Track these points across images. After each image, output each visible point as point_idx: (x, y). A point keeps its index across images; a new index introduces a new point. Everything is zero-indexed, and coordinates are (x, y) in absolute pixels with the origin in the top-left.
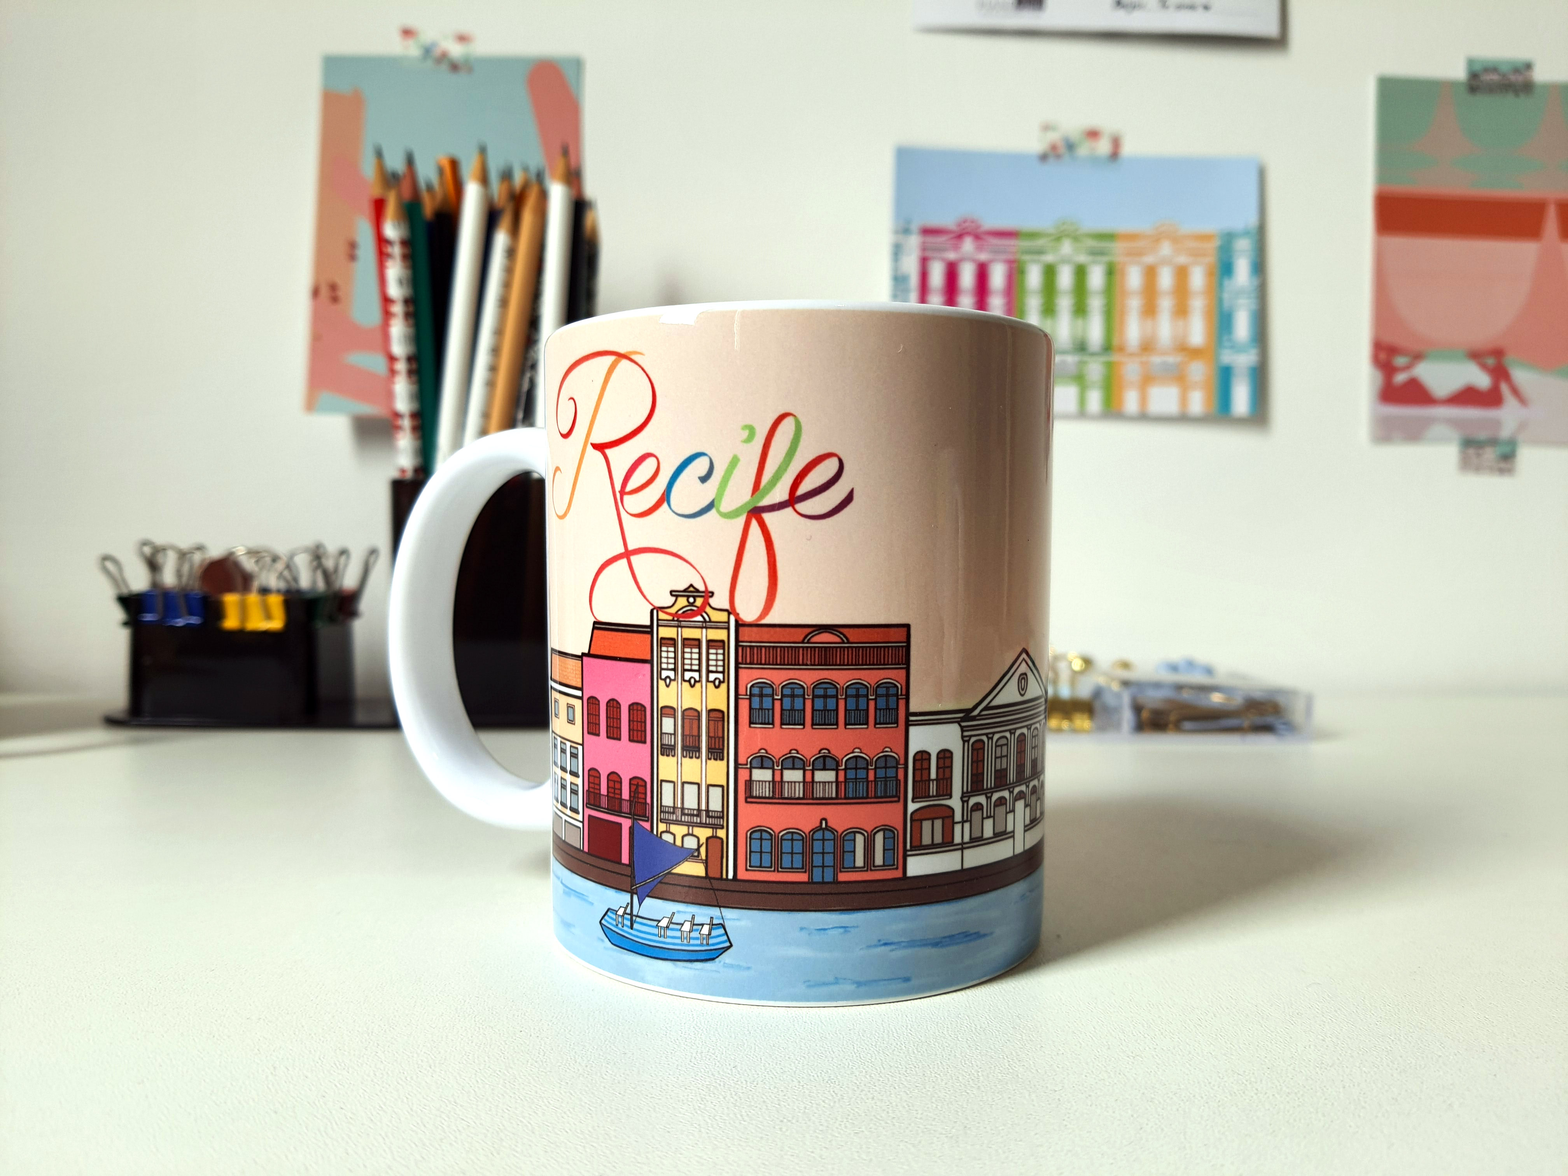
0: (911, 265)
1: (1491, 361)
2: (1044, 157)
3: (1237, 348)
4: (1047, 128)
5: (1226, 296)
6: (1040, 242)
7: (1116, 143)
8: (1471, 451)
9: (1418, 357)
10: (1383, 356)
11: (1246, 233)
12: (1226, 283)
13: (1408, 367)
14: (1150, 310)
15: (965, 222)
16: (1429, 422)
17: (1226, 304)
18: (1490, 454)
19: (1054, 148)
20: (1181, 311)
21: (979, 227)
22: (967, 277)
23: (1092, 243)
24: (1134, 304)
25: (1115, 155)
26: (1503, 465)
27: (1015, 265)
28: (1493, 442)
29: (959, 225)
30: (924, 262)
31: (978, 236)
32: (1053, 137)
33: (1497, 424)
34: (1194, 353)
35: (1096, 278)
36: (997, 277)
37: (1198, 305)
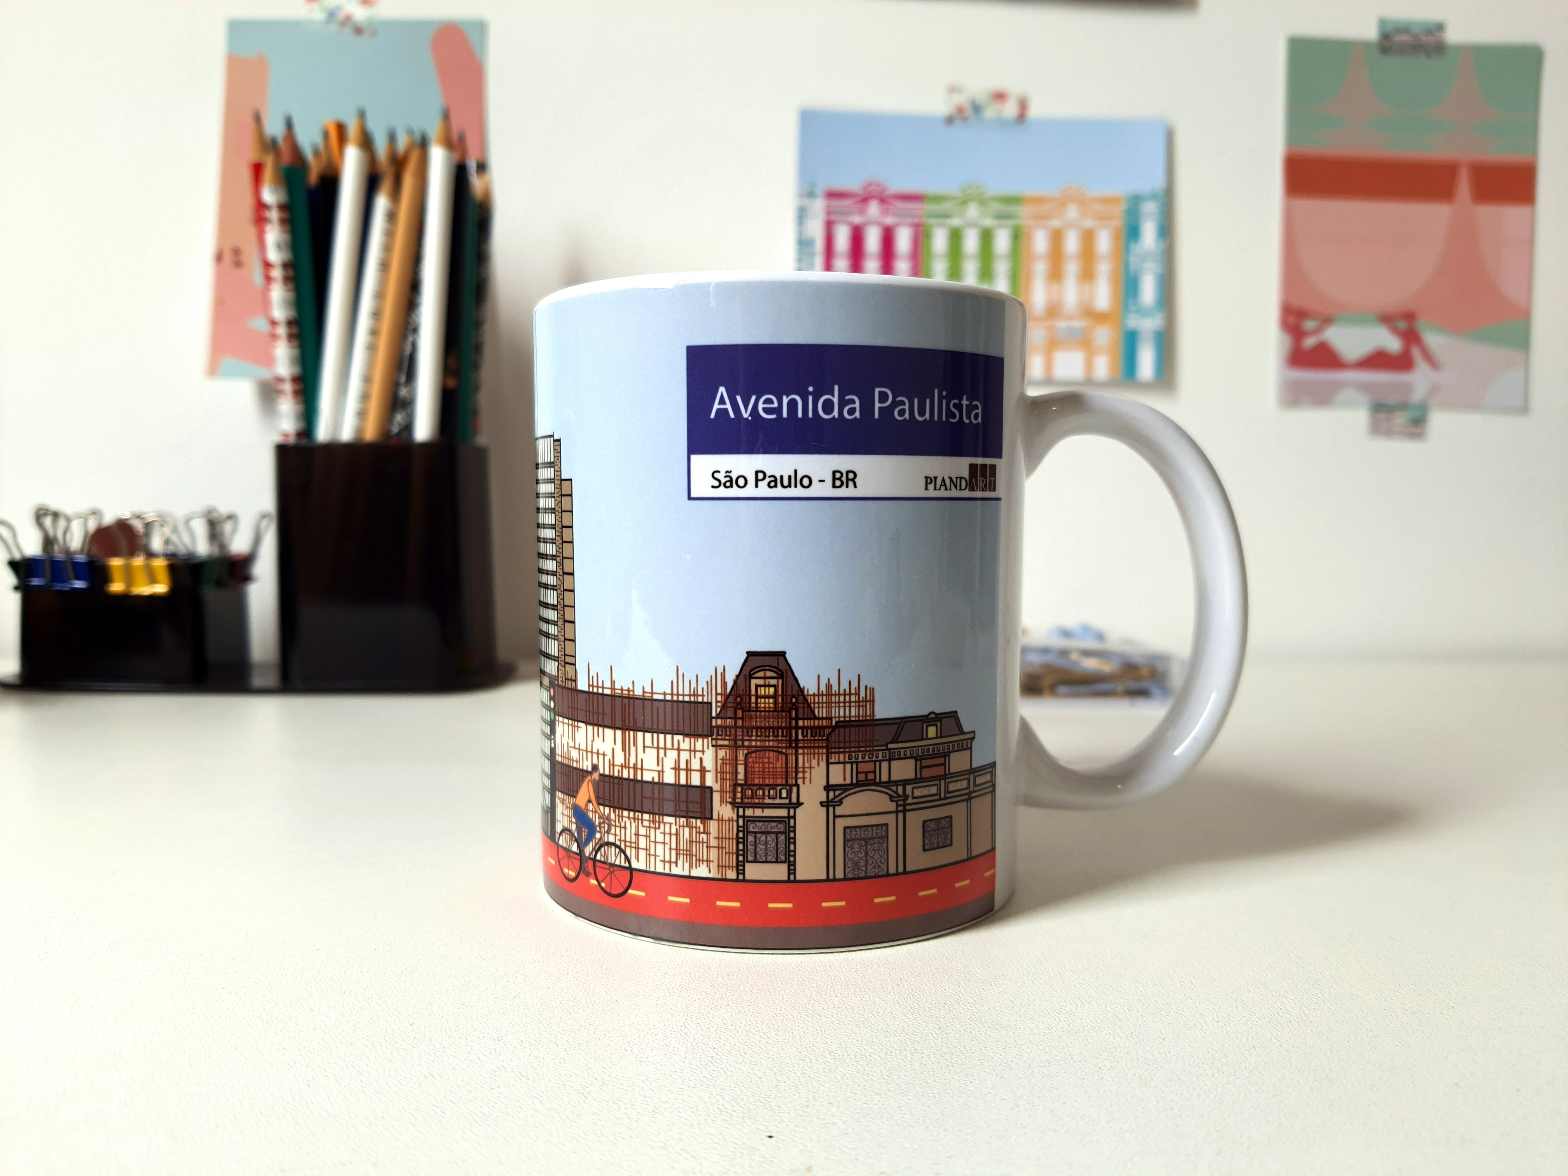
0: (816, 230)
1: (1402, 325)
2: (950, 120)
3: (1143, 312)
4: (953, 90)
5: (1132, 259)
6: (946, 206)
7: (1023, 105)
8: (1381, 416)
9: (1327, 321)
10: (1292, 320)
11: (1153, 196)
12: (1132, 246)
13: (1317, 331)
14: (1056, 274)
15: (870, 185)
16: (1337, 387)
17: (1132, 267)
18: (1400, 419)
19: (960, 110)
20: (1087, 274)
21: (885, 190)
22: (873, 241)
23: (997, 207)
24: (1040, 268)
25: (1022, 117)
26: (1413, 430)
27: (921, 229)
28: (1403, 406)
29: (865, 189)
30: (829, 226)
31: (883, 200)
32: (959, 99)
33: (1407, 388)
34: (1100, 318)
35: (1002, 242)
36: (903, 241)
37: (1104, 269)
